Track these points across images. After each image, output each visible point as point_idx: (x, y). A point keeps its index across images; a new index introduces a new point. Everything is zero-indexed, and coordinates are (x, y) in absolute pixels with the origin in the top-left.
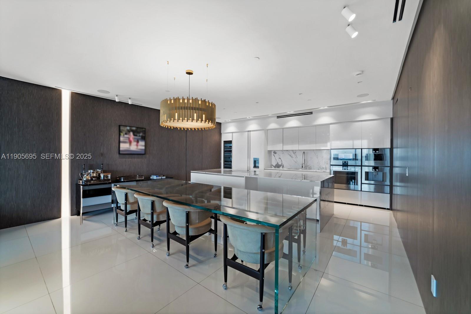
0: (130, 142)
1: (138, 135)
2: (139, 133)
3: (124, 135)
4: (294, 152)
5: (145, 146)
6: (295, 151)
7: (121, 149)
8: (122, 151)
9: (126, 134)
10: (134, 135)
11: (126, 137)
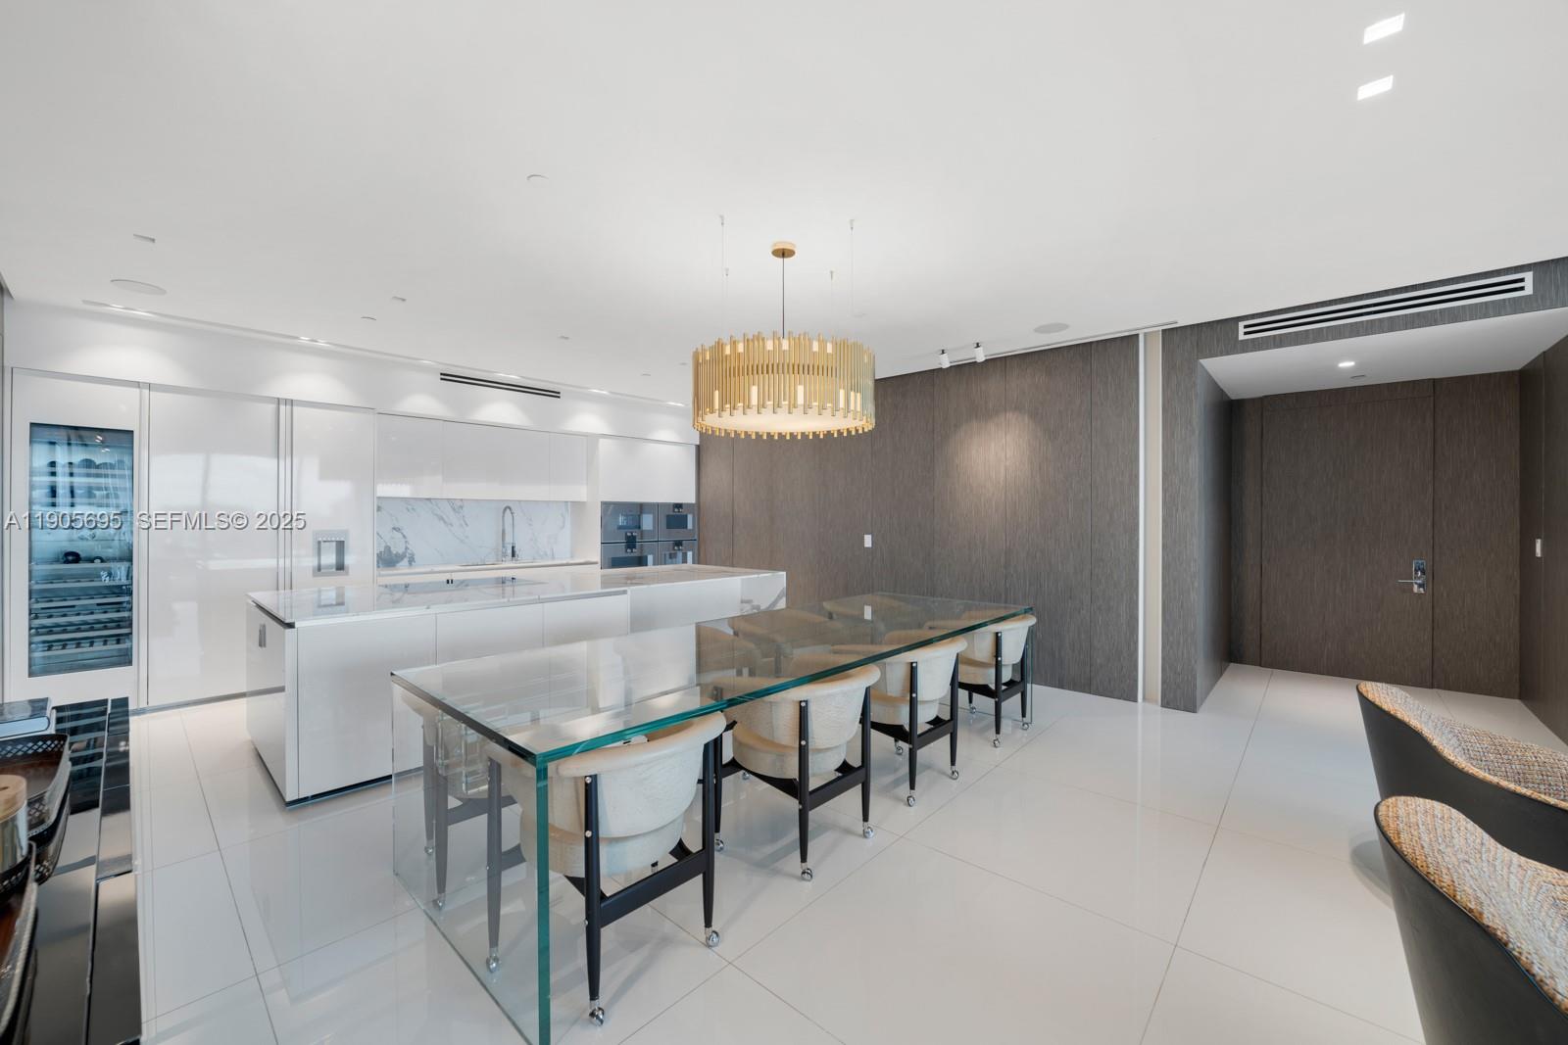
4: (457, 506)
6: (459, 503)
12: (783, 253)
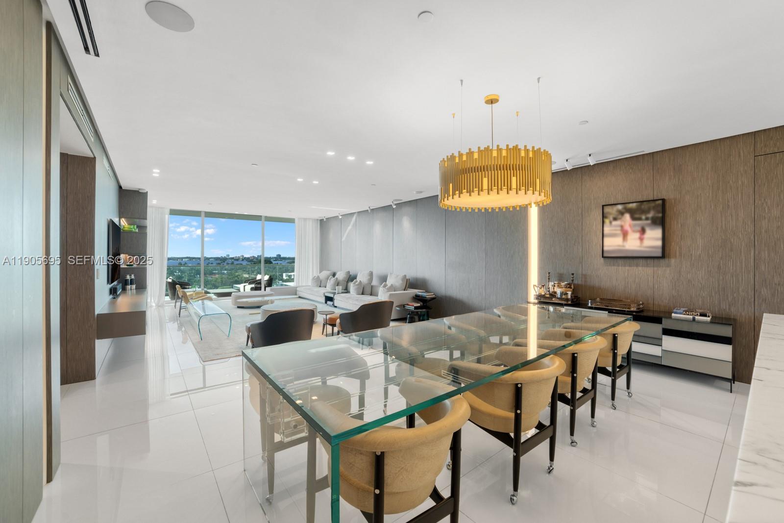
0: (625, 234)
1: (644, 217)
2: (648, 211)
3: (611, 222)
5: (664, 239)
7: (605, 248)
8: (608, 252)
9: (615, 219)
10: (633, 218)
11: (616, 226)
12: (492, 101)
